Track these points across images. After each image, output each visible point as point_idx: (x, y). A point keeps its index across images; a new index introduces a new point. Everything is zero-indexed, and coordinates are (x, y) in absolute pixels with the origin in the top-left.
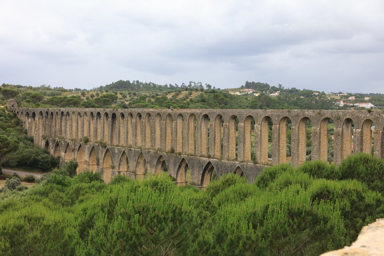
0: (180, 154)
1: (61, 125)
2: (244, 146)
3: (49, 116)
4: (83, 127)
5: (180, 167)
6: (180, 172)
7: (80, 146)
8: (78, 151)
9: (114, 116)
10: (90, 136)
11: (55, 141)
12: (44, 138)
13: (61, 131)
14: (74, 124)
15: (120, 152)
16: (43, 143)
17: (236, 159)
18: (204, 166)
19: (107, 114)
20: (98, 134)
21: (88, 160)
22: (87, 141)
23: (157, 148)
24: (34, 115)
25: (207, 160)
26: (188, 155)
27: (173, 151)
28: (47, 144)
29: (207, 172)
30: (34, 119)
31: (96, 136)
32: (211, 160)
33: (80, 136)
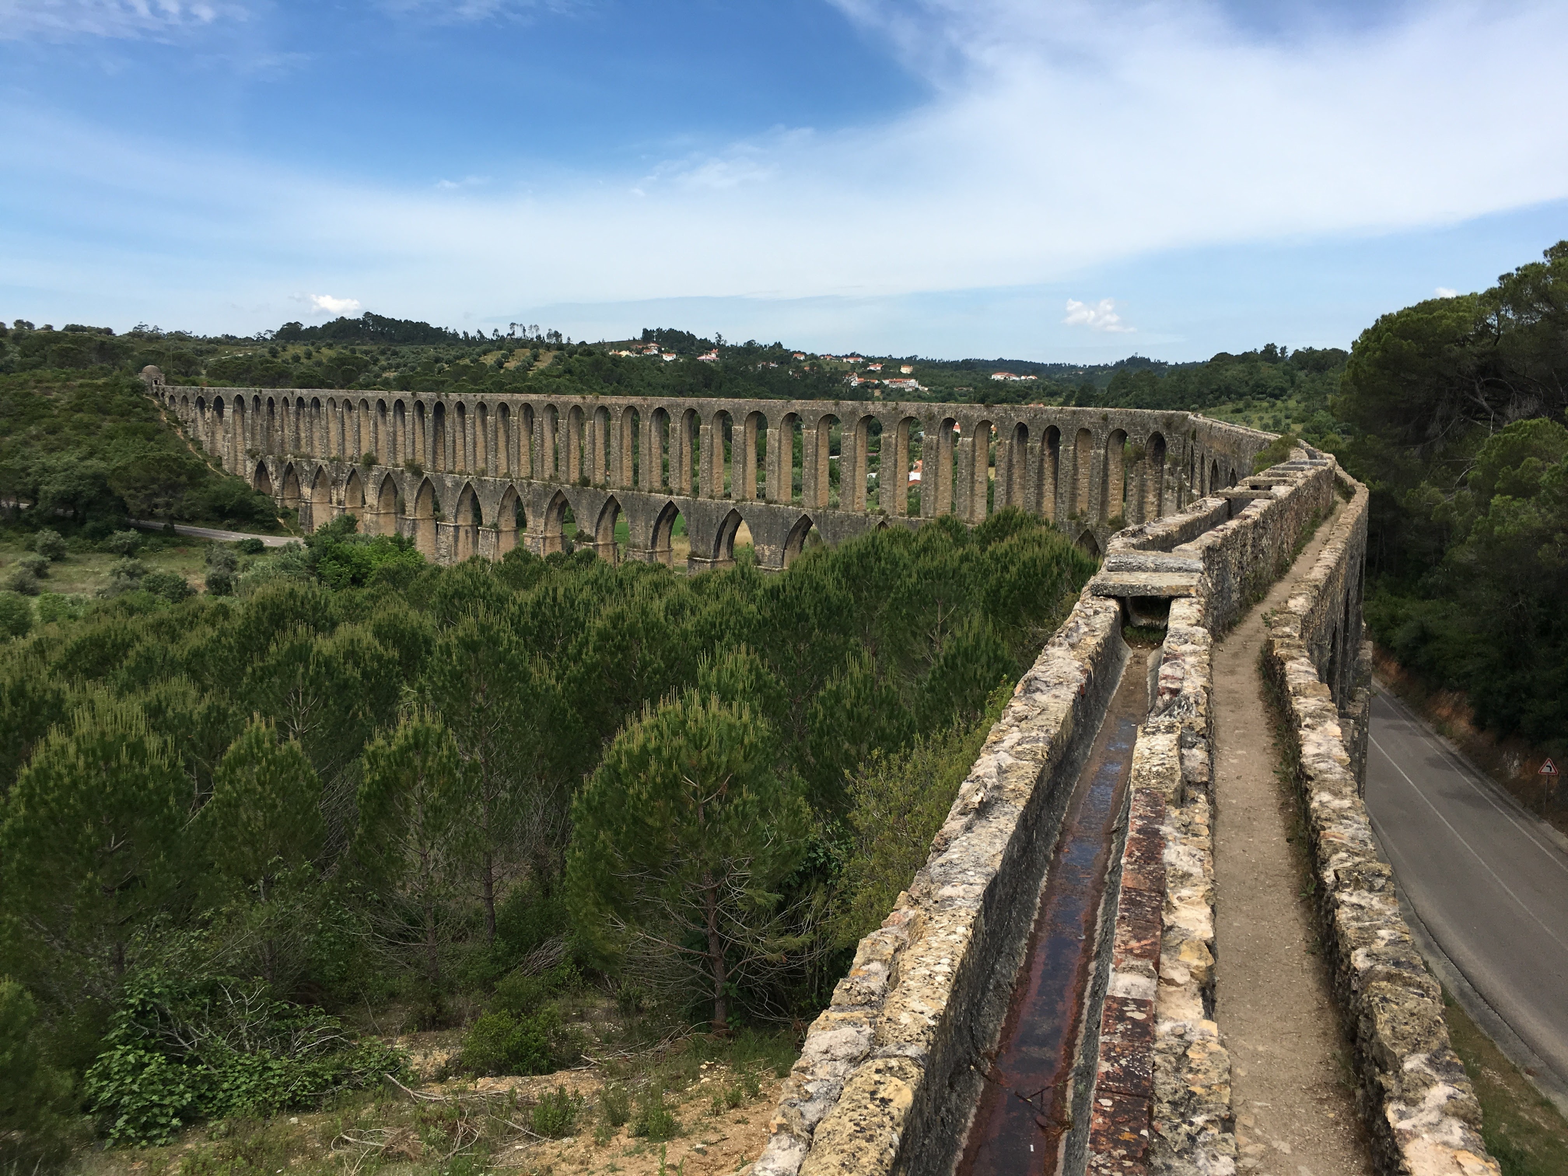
0: (603, 487)
1: (297, 427)
2: (744, 471)
3: (264, 408)
4: (359, 432)
5: (603, 513)
6: (603, 524)
7: (354, 472)
8: (348, 483)
9: (439, 409)
10: (377, 450)
11: (282, 462)
12: (253, 457)
13: (298, 439)
14: (334, 428)
15: (457, 484)
16: (250, 467)
17: (728, 496)
18: (660, 510)
19: (420, 406)
20: (399, 447)
21: (375, 503)
22: (370, 461)
23: (547, 476)
24: (219, 404)
25: (664, 498)
26: (622, 489)
27: (585, 482)
28: (261, 469)
29: (664, 522)
30: (221, 414)
31: (394, 452)
32: (674, 498)
33: (350, 451)
